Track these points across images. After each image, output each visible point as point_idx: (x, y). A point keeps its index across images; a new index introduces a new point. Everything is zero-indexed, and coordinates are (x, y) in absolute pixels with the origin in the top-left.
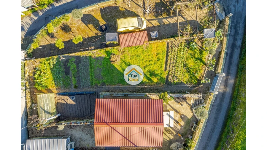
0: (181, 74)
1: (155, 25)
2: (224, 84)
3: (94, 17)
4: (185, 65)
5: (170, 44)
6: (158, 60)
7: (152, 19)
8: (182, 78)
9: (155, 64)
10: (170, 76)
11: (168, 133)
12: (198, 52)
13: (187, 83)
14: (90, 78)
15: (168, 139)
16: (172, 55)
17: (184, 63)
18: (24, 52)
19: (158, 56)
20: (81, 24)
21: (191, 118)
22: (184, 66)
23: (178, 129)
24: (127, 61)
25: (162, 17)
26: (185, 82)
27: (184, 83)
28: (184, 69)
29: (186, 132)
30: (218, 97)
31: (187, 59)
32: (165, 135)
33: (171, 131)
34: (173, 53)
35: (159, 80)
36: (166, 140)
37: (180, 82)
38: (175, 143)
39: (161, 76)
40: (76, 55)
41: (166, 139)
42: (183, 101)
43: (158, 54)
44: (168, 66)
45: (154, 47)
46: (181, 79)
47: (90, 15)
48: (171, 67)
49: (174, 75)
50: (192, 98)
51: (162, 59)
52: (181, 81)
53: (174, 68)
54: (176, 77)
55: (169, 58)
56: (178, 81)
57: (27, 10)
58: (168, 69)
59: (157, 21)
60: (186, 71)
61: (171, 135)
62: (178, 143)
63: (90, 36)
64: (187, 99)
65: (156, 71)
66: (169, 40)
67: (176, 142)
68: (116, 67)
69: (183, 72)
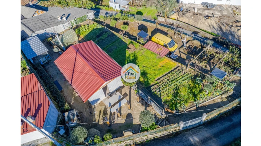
0: (167, 92)
1: (182, 57)
2: (202, 139)
3: (147, 29)
4: (177, 89)
5: (179, 68)
6: (158, 70)
7: (184, 52)
8: (165, 95)
9: (153, 70)
10: (155, 86)
11: (103, 117)
12: (198, 89)
13: (165, 102)
14: (105, 47)
15: (97, 121)
16: (173, 75)
17: (178, 87)
18: (94, 18)
19: (161, 68)
20: (136, 27)
21: (134, 125)
22: (175, 89)
23: (114, 122)
24: (137, 55)
25: (193, 56)
26: (163, 100)
27: (161, 100)
28: (173, 91)
29: (117, 131)
30: (183, 142)
31: (183, 86)
32: (98, 115)
33: (107, 117)
34: (175, 75)
35: (144, 81)
36: (94, 120)
37: (159, 96)
38: (97, 130)
39: (149, 80)
40: (114, 33)
41: (96, 119)
42: (145, 105)
43: (163, 66)
44: (162, 79)
45: (165, 61)
46: (162, 95)
47: (147, 27)
48: (164, 81)
49: (159, 88)
50: (154, 110)
51: (163, 71)
52: (161, 97)
53: (165, 84)
54: (160, 91)
55: (169, 75)
56: (158, 95)
57: (120, 10)
58: (159, 81)
59: (186, 56)
60: (173, 93)
61: (102, 120)
62: (100, 133)
63: (134, 35)
64: (148, 107)
65: (148, 74)
66: (181, 65)
67: (99, 130)
68: (127, 53)
69: (170, 92)
